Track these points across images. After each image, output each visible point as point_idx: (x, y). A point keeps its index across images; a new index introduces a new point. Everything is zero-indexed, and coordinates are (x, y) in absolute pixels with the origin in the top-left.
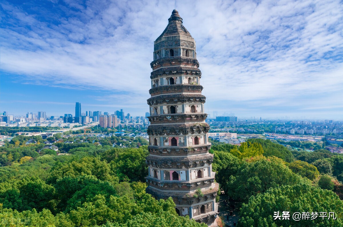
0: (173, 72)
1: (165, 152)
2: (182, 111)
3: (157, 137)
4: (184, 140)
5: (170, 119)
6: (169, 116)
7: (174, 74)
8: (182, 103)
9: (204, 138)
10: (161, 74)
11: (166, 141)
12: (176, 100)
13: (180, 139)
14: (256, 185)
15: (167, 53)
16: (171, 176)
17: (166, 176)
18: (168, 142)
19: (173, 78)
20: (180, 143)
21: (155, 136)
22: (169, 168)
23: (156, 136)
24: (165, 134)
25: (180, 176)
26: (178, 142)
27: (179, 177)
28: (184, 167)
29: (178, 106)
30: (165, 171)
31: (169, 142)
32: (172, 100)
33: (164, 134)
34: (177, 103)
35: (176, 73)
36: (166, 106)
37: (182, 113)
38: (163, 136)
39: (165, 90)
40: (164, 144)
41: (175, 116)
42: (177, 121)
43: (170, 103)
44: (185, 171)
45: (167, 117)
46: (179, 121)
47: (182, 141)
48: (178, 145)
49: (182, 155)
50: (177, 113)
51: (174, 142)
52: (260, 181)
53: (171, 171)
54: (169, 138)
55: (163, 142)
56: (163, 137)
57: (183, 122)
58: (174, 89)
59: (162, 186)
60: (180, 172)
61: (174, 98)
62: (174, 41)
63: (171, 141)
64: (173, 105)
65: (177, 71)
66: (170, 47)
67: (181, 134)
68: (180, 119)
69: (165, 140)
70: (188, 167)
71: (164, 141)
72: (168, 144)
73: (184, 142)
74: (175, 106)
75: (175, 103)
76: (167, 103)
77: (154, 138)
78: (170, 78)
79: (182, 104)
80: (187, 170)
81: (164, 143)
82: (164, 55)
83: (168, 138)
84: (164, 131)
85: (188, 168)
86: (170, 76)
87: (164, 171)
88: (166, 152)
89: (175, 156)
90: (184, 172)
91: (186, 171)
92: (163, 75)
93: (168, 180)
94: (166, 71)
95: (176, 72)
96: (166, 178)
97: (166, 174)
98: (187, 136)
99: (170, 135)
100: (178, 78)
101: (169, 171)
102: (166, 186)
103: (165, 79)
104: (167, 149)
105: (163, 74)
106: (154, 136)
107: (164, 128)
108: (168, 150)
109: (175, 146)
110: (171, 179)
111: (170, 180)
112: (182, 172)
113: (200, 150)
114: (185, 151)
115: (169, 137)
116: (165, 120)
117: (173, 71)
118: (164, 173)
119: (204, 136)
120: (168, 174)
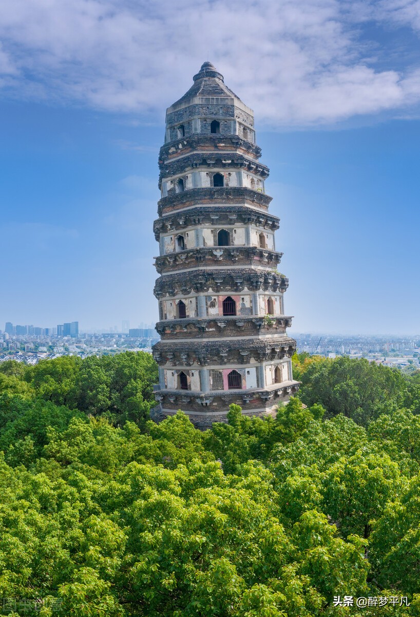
0: (223, 162)
1: (211, 330)
2: (244, 241)
3: (186, 299)
4: (251, 302)
5: (221, 256)
6: (218, 250)
7: (224, 166)
8: (245, 224)
9: (280, 302)
10: (196, 164)
11: (213, 305)
12: (234, 217)
13: (243, 299)
14: (351, 395)
15: (205, 126)
16: (224, 381)
17: (213, 382)
18: (217, 306)
19: (222, 173)
20: (243, 309)
21: (180, 296)
22: (222, 362)
23: (183, 296)
24: (210, 289)
25: (245, 380)
26: (238, 306)
27: (243, 381)
28: (253, 361)
29: (235, 231)
30: (213, 370)
31: (219, 307)
32: (226, 217)
33: (208, 290)
34: (233, 224)
35: (229, 164)
36: (210, 230)
37: (244, 245)
38: (206, 294)
39: (205, 195)
40: (207, 313)
41: (233, 251)
42: (234, 262)
43: (219, 224)
44: (255, 369)
45: (215, 253)
46: (239, 262)
47: (248, 305)
48: (238, 313)
49: (247, 335)
50: (233, 245)
51: (229, 306)
52: (356, 388)
53: (226, 369)
54: (218, 300)
55: (205, 307)
56: (206, 296)
57: (248, 264)
58: (226, 195)
59: (208, 404)
60: (245, 372)
61: (230, 212)
62: (220, 106)
63: (222, 305)
64: (225, 227)
65: (232, 161)
66: (213, 116)
67: (246, 289)
68: (241, 257)
69: (209, 303)
70: (263, 358)
71: (207, 305)
72: (216, 312)
73: (251, 307)
74: (228, 229)
75: (230, 224)
76: (213, 224)
77: (177, 301)
78: (214, 172)
79: (245, 226)
80: (258, 365)
81: (207, 309)
82: (200, 130)
83: (216, 298)
84: (208, 283)
85: (261, 361)
86: (216, 170)
87: (210, 371)
88: (214, 329)
89: (234, 336)
90: (253, 371)
91: (257, 368)
92: (202, 166)
93: (218, 389)
94: (209, 159)
95: (230, 161)
96: (215, 387)
97: (213, 378)
98: (258, 293)
99: (222, 290)
100: (234, 174)
101: (221, 371)
102: (215, 404)
103: (203, 174)
104: (218, 322)
105: (200, 164)
106: (175, 297)
107: (210, 276)
108: (219, 324)
109: (232, 315)
110: (225, 388)
111: (223, 389)
112: (248, 372)
113: (277, 326)
114: (257, 326)
115: (218, 296)
116: (210, 259)
117: (225, 160)
118: (210, 376)
119: (280, 298)
120: (217, 377)
